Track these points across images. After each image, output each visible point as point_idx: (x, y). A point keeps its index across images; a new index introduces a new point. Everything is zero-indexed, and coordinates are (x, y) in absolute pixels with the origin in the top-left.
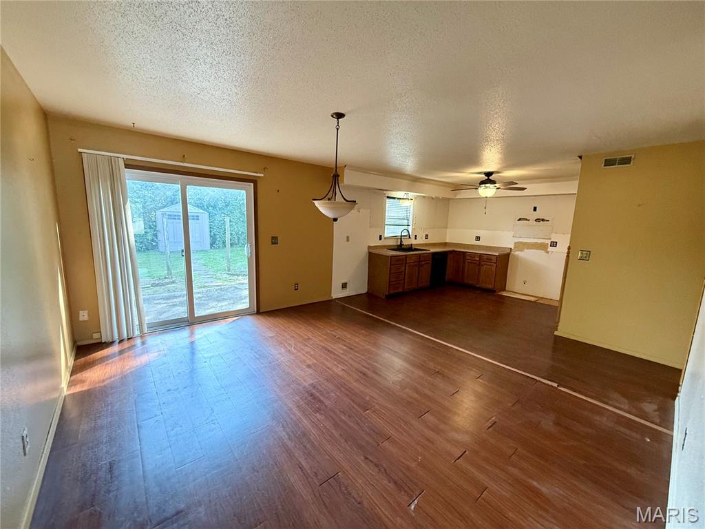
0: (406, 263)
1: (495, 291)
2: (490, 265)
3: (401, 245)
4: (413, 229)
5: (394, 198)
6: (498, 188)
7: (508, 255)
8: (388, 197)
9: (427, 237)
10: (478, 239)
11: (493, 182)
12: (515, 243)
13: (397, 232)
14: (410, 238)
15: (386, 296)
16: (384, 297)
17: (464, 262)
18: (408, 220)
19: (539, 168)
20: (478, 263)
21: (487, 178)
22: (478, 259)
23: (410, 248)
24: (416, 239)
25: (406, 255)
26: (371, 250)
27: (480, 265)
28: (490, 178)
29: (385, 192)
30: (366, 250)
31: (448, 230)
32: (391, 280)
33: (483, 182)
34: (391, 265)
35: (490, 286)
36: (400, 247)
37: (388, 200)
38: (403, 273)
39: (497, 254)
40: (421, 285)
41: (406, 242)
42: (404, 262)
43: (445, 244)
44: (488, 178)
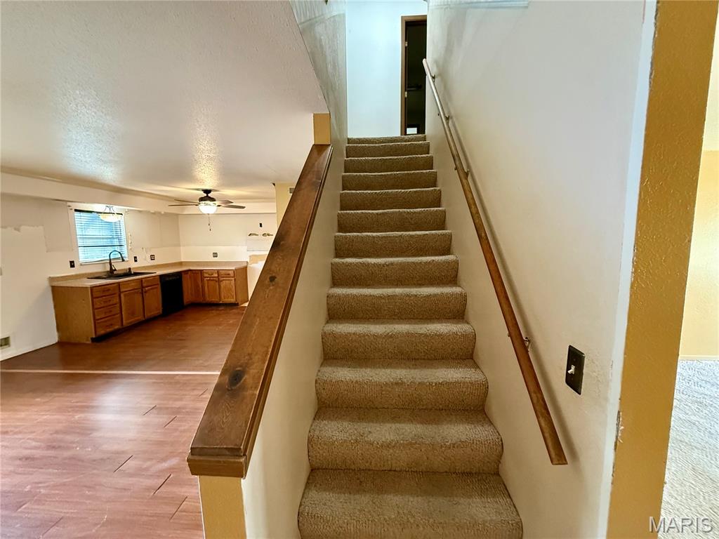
0: (120, 292)
1: (237, 304)
2: (228, 280)
3: (112, 271)
4: (130, 250)
5: (91, 212)
6: (219, 206)
7: (245, 269)
8: (76, 210)
9: (152, 257)
10: (215, 255)
11: (213, 200)
12: (250, 257)
13: (103, 255)
14: (123, 260)
15: (92, 339)
16: (90, 342)
17: (202, 280)
18: (120, 239)
19: (252, 190)
20: (217, 279)
21: (205, 195)
22: (216, 275)
23: (128, 273)
24: (136, 261)
25: (119, 283)
26: (56, 284)
27: (219, 281)
28: (209, 195)
29: (69, 204)
30: (46, 284)
31: (181, 248)
32: (98, 317)
33: (202, 199)
34: (93, 298)
35: (233, 300)
36: (111, 274)
37: (77, 214)
38: (118, 305)
39: (234, 268)
40: (149, 314)
41: (119, 267)
42: (117, 291)
43: (181, 264)
44: (207, 196)
